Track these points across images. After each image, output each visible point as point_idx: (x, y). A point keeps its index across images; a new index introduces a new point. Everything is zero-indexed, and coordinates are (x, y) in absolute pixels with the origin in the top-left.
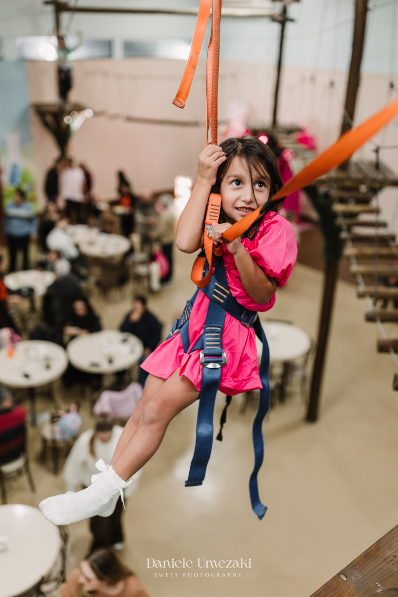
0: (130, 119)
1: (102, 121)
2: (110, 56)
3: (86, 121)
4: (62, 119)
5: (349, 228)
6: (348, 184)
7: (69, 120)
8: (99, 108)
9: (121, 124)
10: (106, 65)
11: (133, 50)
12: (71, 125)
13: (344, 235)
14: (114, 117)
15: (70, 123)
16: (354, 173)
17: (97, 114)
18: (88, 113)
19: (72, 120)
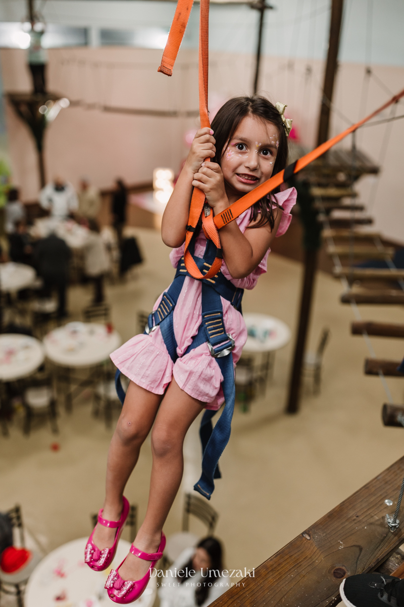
0: (107, 109)
1: (78, 111)
2: (86, 44)
3: (62, 111)
4: (37, 109)
5: (328, 211)
6: (326, 171)
7: (44, 110)
8: (75, 98)
9: (97, 114)
10: (82, 53)
11: (110, 38)
12: (46, 115)
13: (322, 218)
14: (91, 107)
15: (45, 113)
16: (332, 161)
17: (73, 104)
18: (64, 103)
19: (47, 110)
